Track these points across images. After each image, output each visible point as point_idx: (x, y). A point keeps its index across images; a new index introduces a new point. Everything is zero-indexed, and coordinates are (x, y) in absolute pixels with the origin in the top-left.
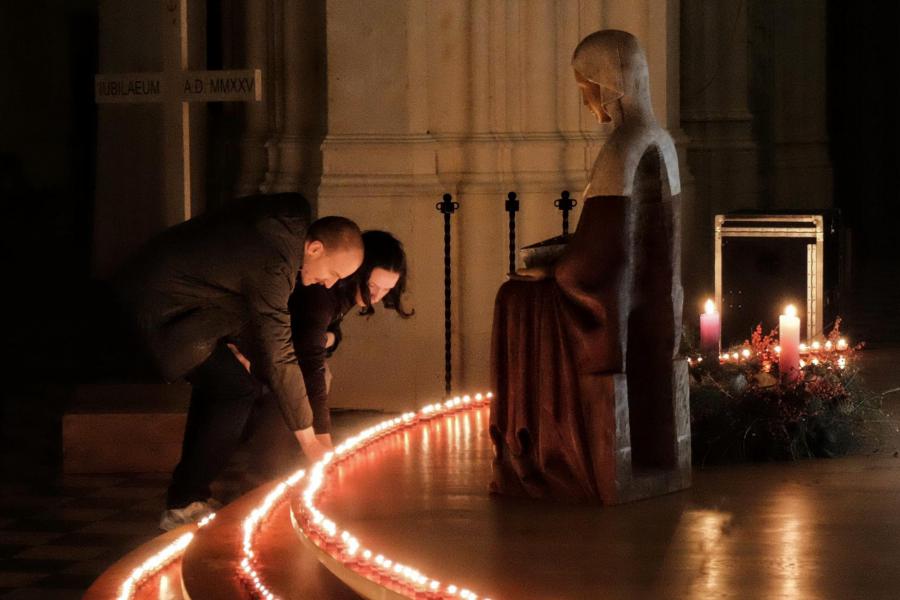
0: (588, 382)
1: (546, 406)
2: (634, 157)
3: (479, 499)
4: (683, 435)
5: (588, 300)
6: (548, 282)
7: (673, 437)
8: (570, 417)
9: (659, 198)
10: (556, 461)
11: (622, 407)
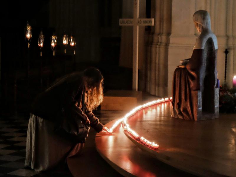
0: (193, 92)
1: (183, 97)
2: (205, 40)
3: (165, 118)
4: (217, 105)
5: (193, 73)
6: (185, 69)
7: (214, 106)
8: (188, 100)
9: (212, 50)
10: (185, 110)
11: (200, 98)
